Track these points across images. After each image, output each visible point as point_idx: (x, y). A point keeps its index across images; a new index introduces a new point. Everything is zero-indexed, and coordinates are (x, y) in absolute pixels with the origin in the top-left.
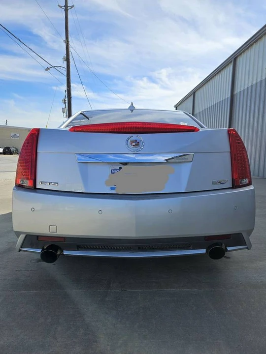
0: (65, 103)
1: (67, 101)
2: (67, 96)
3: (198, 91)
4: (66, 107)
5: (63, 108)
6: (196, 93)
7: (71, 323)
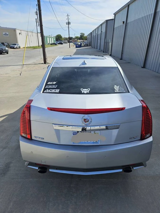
0: (37, 14)
1: (38, 13)
2: (38, 9)
3: (132, 4)
4: (38, 18)
5: (36, 19)
6: (130, 5)
7: (56, 201)
